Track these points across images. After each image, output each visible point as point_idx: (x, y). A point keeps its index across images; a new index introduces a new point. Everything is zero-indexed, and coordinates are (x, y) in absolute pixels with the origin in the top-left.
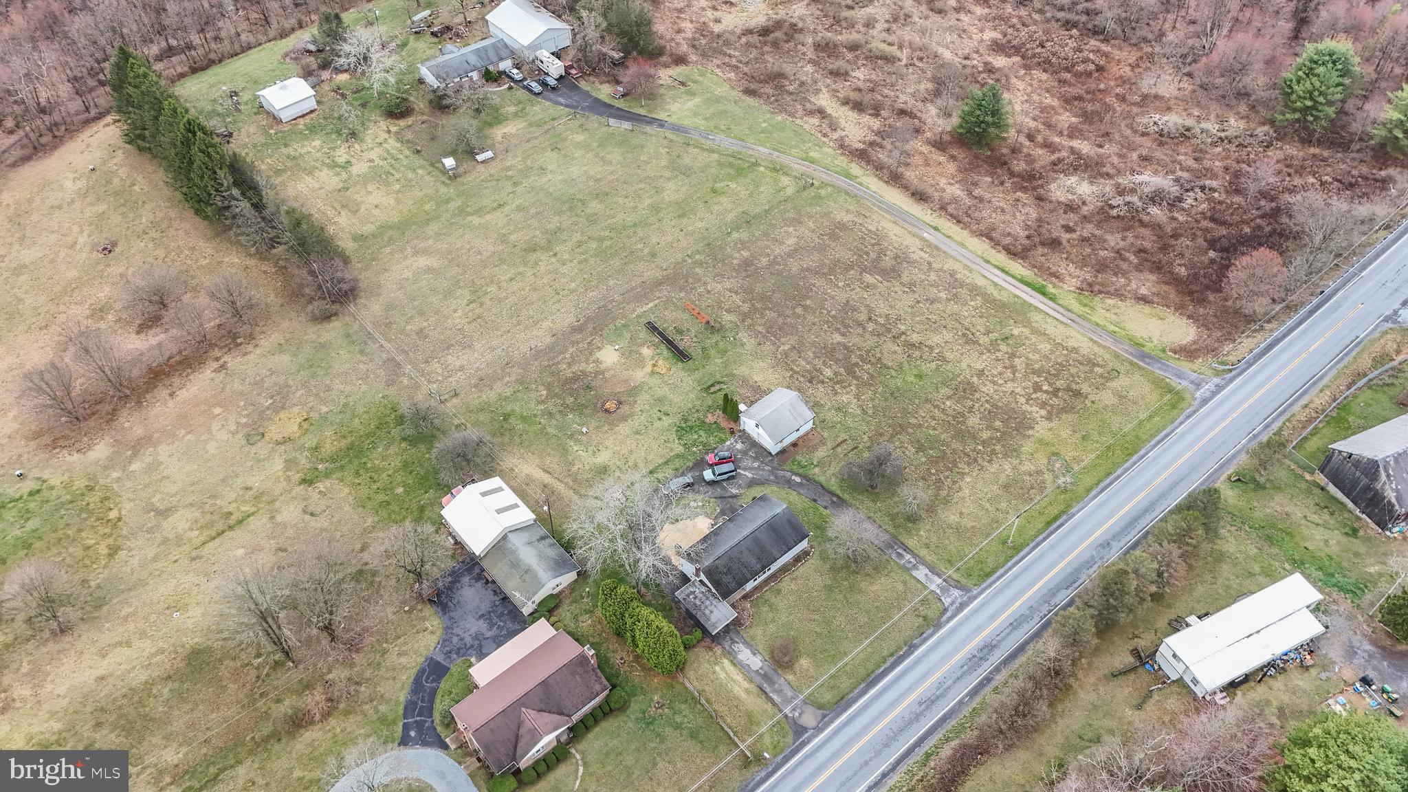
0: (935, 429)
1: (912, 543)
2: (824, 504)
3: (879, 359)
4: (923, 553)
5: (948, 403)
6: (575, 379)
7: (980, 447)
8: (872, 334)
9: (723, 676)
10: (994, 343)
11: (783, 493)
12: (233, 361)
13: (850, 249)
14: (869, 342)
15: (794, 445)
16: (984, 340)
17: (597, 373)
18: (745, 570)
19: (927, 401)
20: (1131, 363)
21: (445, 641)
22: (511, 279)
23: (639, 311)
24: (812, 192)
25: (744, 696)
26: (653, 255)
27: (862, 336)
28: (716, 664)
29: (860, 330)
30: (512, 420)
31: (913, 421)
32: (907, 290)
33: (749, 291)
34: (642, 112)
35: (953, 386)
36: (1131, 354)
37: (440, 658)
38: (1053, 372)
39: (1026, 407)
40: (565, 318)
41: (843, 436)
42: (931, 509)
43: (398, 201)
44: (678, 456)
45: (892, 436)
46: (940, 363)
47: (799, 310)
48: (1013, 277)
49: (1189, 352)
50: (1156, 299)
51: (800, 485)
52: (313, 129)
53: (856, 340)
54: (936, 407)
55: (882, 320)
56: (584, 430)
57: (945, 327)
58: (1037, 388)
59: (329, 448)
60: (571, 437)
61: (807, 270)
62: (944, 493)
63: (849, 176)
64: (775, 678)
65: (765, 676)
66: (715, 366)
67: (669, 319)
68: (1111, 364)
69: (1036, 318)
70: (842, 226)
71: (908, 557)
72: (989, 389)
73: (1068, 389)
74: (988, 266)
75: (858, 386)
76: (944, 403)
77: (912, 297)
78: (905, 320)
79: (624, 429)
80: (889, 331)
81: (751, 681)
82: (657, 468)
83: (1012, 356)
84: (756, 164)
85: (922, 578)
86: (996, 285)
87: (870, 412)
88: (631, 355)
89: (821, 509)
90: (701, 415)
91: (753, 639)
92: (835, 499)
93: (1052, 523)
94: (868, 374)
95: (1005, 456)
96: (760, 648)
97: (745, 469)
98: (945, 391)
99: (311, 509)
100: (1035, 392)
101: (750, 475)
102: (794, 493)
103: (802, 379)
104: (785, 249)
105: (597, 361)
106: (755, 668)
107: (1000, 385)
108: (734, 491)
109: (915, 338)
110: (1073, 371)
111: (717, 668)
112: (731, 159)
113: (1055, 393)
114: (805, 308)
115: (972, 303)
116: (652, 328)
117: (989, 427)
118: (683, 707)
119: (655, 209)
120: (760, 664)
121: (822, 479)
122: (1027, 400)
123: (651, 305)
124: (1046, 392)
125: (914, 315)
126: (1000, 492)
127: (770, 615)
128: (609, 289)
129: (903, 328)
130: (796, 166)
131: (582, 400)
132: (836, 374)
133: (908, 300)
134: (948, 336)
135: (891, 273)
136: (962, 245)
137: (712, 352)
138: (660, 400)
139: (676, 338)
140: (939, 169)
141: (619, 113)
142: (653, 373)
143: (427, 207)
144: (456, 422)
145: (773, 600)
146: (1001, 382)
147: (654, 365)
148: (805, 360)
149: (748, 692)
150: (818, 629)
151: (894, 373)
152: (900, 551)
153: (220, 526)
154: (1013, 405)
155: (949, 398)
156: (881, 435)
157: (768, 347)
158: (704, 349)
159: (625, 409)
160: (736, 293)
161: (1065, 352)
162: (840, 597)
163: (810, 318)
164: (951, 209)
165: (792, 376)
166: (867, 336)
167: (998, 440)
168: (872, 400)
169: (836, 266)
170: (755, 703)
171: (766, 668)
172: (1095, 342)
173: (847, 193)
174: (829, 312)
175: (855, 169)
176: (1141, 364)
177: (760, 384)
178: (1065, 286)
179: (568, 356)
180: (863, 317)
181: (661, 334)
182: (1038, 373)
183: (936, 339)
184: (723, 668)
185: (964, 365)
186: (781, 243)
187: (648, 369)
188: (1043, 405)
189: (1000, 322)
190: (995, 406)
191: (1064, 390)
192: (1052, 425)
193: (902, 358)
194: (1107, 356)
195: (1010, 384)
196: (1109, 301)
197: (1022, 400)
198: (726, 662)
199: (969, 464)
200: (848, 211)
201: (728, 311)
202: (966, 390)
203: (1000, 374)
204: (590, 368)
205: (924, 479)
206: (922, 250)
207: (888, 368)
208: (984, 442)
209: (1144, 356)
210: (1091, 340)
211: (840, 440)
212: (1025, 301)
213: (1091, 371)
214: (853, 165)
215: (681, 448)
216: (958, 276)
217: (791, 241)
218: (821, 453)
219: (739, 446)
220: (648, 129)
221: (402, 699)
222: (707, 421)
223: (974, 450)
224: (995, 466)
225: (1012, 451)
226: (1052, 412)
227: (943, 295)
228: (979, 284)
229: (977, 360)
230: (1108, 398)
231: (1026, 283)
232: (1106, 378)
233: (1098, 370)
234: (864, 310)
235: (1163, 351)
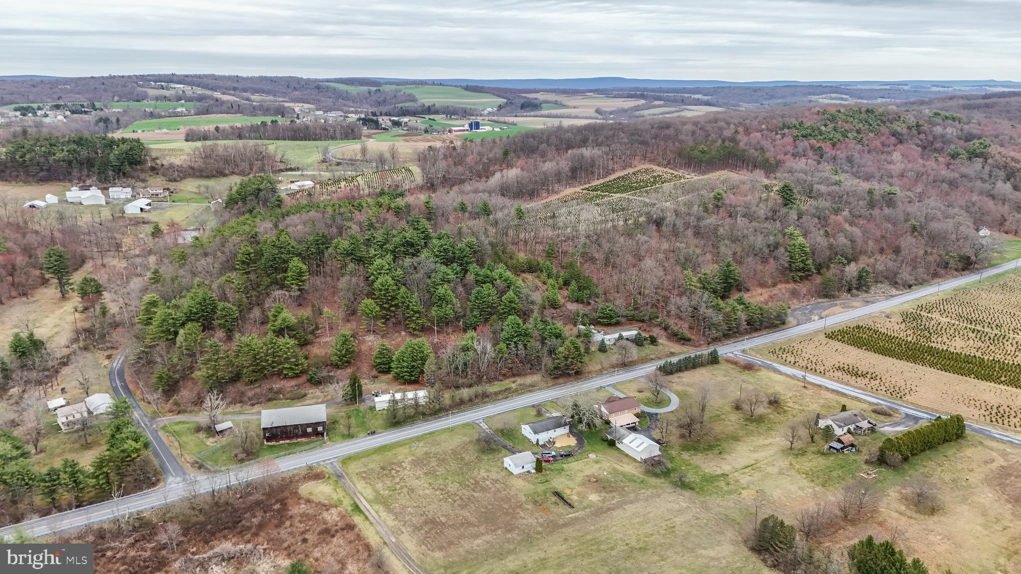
5: (440, 470)
6: (611, 492)
10: (402, 488)
16: (405, 490)
17: (601, 492)
23: (577, 514)
26: (566, 540)
27: (464, 495)
29: (464, 497)
30: (639, 481)
31: (460, 466)
32: (427, 513)
33: (514, 517)
35: (434, 475)
36: (344, 479)
37: (651, 430)
38: (385, 476)
39: (409, 466)
40: (619, 514)
41: (492, 463)
42: (471, 442)
44: (565, 464)
45: (472, 462)
46: (433, 483)
47: (490, 507)
48: (364, 515)
49: (318, 476)
53: (467, 493)
55: (450, 500)
56: (605, 475)
58: (397, 472)
60: (612, 473)
66: (542, 488)
67: (562, 509)
72: (419, 472)
73: (385, 470)
74: (373, 521)
83: (398, 483)
85: (486, 426)
86: (377, 513)
88: (583, 497)
89: (512, 445)
92: (505, 447)
93: (430, 433)
95: (431, 453)
102: (521, 450)
105: (600, 496)
107: (413, 474)
114: (486, 508)
116: (570, 505)
123: (570, 516)
126: (442, 443)
128: (593, 525)
129: (441, 497)
131: (607, 484)
134: (421, 492)
136: (377, 534)
137: (541, 493)
138: (570, 480)
139: (558, 501)
142: (572, 489)
147: (571, 492)
152: (489, 433)
157: (513, 493)
158: (545, 495)
159: (586, 478)
164: (365, 555)
174: (475, 505)
176: (344, 474)
177: (522, 481)
178: (341, 509)
179: (615, 500)
180: (458, 502)
181: (567, 502)
182: (393, 476)
183: (427, 492)
185: (422, 482)
187: (575, 490)
188: (401, 466)
189: (390, 496)
190: (421, 467)
191: (387, 470)
192: (403, 460)
193: (451, 485)
194: (354, 479)
195: (408, 474)
196: (326, 502)
197: (408, 469)
199: (447, 453)
201: (528, 509)
202: (431, 473)
203: (409, 478)
204: (603, 494)
205: (468, 450)
207: (459, 483)
208: (436, 457)
209: (340, 476)
210: (355, 486)
212: (369, 504)
213: (367, 476)
216: (393, 518)
222: (550, 472)
225: (426, 454)
226: (400, 464)
227: (409, 509)
228: (385, 513)
229: (415, 483)
230: (371, 466)
231: (361, 511)
232: (365, 472)
233: (364, 475)
234: (456, 505)
235: (329, 478)
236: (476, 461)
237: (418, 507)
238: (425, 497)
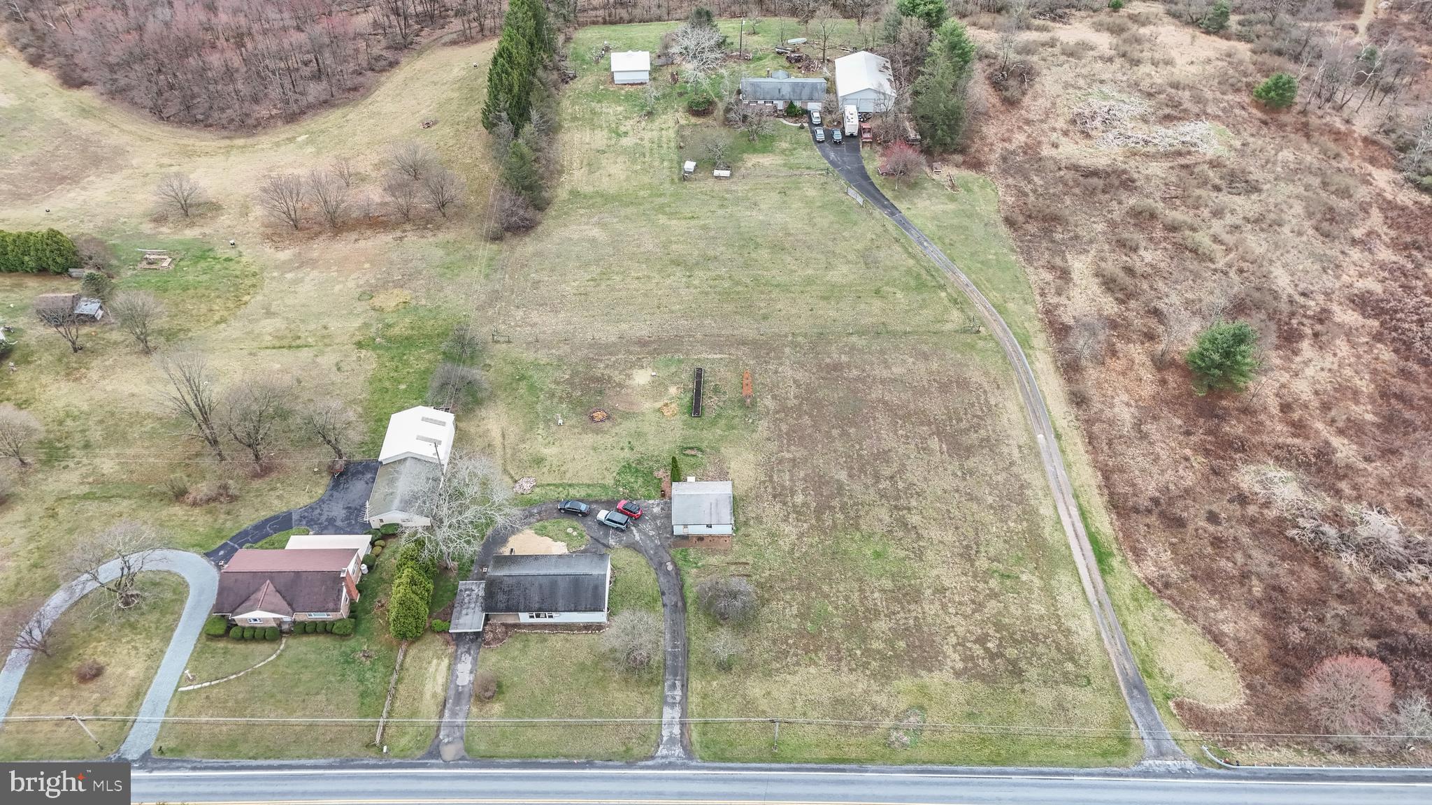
0: (836, 608)
1: (696, 685)
2: (667, 602)
3: (859, 517)
4: (694, 699)
5: (876, 595)
6: (598, 380)
7: (858, 652)
8: (879, 492)
9: (432, 669)
10: (989, 573)
11: (644, 569)
12: (412, 239)
13: (947, 408)
14: (866, 497)
15: (701, 538)
16: (982, 563)
17: (620, 385)
18: (522, 600)
19: (860, 580)
20: (1114, 685)
21: (311, 508)
22: (638, 278)
23: (704, 355)
24: (969, 339)
25: (428, 695)
26: (765, 317)
27: (867, 487)
28: (438, 658)
29: (870, 481)
30: (523, 384)
31: (826, 588)
32: (959, 474)
33: (810, 390)
34: (888, 194)
35: (899, 584)
36: (1125, 675)
37: (295, 517)
38: (1018, 637)
39: (948, 650)
40: (642, 330)
41: (750, 559)
42: (748, 670)
43: (628, 179)
44: (604, 487)
45: (792, 588)
46: (912, 556)
47: (835, 432)
48: (1087, 526)
49: (1197, 718)
50: (1231, 645)
51: (668, 573)
52: (628, 97)
53: (857, 487)
54: (861, 590)
55: (901, 486)
56: (560, 421)
57: (957, 528)
58: (982, 640)
59: (396, 331)
60: (547, 421)
61: (885, 403)
62: (776, 665)
63: (1025, 342)
64: (464, 702)
65: (459, 695)
66: (708, 436)
67: (720, 375)
68: (1091, 670)
69: (1064, 577)
70: (963, 384)
71: (678, 692)
73: (1014, 663)
74: (1072, 502)
75: (812, 527)
76: (872, 592)
77: (958, 482)
78: (925, 498)
79: (589, 439)
80: (897, 498)
81: (446, 689)
82: (578, 485)
83: (994, 595)
84: (942, 287)
85: (666, 718)
86: (1059, 521)
87: (797, 555)
88: (658, 386)
89: (660, 603)
90: (656, 466)
91: (484, 660)
92: (680, 604)
93: (838, 762)
94: (834, 522)
95: (874, 675)
96: (480, 671)
97: (639, 531)
98: (888, 584)
99: (341, 364)
100: (975, 642)
101: (637, 537)
102: (653, 575)
103: (770, 490)
104: (886, 374)
105: (629, 376)
106: (459, 682)
107: (947, 613)
108: (612, 542)
109: (914, 519)
110: (1041, 649)
111: (435, 661)
112: (923, 272)
113: (992, 656)
114: (844, 434)
115: (1012, 525)
116: (699, 375)
117: (890, 643)
118: (382, 669)
119: (809, 281)
120: (466, 683)
121: (689, 581)
122: (959, 644)
123: (718, 356)
124: (987, 650)
125: (938, 499)
126: (826, 702)
127: (516, 653)
128: (701, 325)
129: (914, 503)
130: (981, 308)
131: (584, 399)
132: (805, 504)
133: (948, 482)
134: (950, 537)
135: (960, 450)
136: (1068, 466)
137: (723, 422)
138: (639, 434)
139: (707, 394)
140: (1132, 385)
141: (870, 188)
142: (659, 410)
143: (642, 193)
144: (488, 361)
145: (532, 644)
146: (952, 610)
147: (666, 405)
148: (792, 476)
149: (434, 695)
150: (537, 692)
151: (858, 536)
152: (678, 683)
153: (285, 342)
154: (938, 639)
155: (883, 591)
156: (783, 580)
157: (773, 446)
158: (719, 416)
159: (608, 424)
160: (799, 386)
161: (1055, 627)
162: (583, 681)
163: (838, 445)
164: (1096, 428)
165: (764, 482)
166: (871, 491)
167: (884, 657)
168: (811, 546)
169: (916, 413)
170: (428, 705)
171: (466, 690)
172: (1100, 639)
173: (1004, 358)
174: (861, 449)
175: (1040, 340)
176: (1124, 691)
177: (731, 471)
178: (1135, 569)
179: (613, 359)
180: (887, 472)
181: (699, 384)
182: (999, 627)
183: (934, 533)
184: (438, 665)
185: (935, 572)
186: (888, 367)
187: (658, 405)
188: (968, 659)
189: (1020, 559)
190: (918, 627)
191: (1008, 660)
192: (954, 682)
193: (879, 529)
194: (1097, 661)
195: (959, 619)
196: (1170, 614)
197: (953, 640)
198: (446, 662)
199: (830, 658)
200: (986, 374)
201: (774, 397)
202: (907, 594)
203: (960, 603)
204: (618, 378)
205: (774, 642)
206: (1020, 447)
207: (858, 529)
208: (867, 652)
209: (1137, 687)
210: (1098, 634)
211: (744, 560)
212: (1071, 555)
213: (1060, 663)
214: (1043, 336)
215: (612, 482)
216: (1028, 492)
217: (897, 370)
218: (713, 560)
219: (656, 510)
220: (877, 212)
221: (245, 526)
222: (656, 474)
223: (848, 650)
224: (852, 677)
225: (884, 677)
226: (969, 671)
227: (990, 500)
228: (1042, 511)
229: (952, 577)
230: (1045, 698)
231: (1094, 540)
232: (1068, 679)
233: (1070, 666)
234: (895, 467)
235: (1167, 698)
236: (778, 586)
237: (971, 498)
238: (946, 520)
